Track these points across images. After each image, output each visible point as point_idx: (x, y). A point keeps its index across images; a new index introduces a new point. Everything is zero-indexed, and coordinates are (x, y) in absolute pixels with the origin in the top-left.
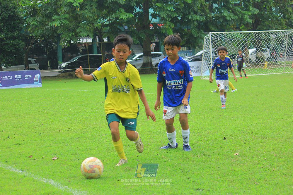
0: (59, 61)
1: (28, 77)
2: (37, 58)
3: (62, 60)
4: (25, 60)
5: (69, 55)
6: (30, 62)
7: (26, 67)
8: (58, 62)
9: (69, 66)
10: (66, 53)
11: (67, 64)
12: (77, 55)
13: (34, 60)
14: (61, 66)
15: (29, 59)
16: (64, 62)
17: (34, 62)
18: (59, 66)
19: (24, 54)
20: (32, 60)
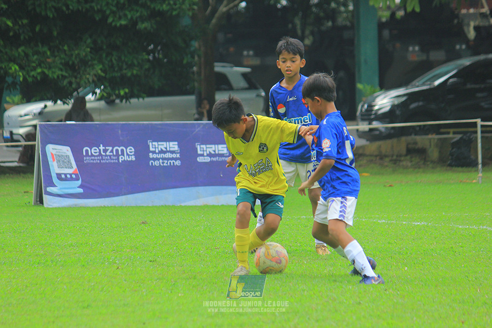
0: (360, 82)
1: (210, 155)
2: (256, 62)
3: (376, 80)
4: (199, 73)
5: (414, 52)
6: (223, 82)
7: (199, 104)
8: (360, 86)
9: (413, 106)
10: (398, 45)
11: (404, 99)
12: (453, 56)
13: (244, 75)
14: (371, 106)
15: (219, 68)
16: (385, 85)
17: (243, 84)
18: (361, 108)
19: (195, 44)
20: (234, 72)
